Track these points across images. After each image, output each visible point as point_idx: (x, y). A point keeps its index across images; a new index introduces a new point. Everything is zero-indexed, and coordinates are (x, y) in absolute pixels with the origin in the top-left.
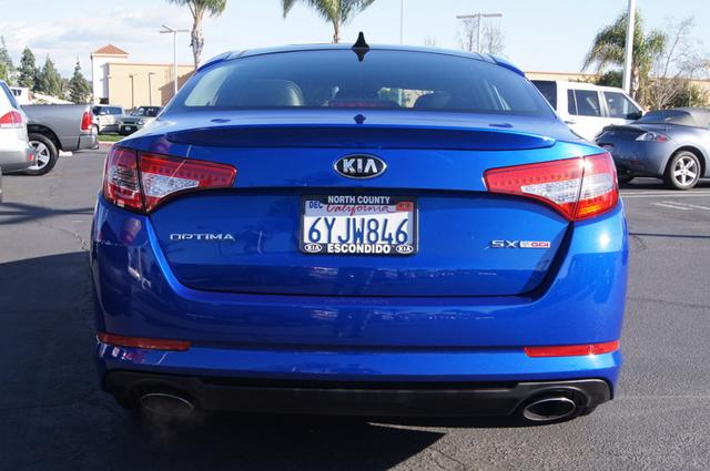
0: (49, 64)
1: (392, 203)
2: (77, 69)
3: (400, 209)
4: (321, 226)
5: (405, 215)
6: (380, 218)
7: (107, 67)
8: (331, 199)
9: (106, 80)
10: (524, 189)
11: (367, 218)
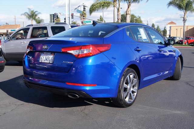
0: (158, 27)
1: (51, 54)
2: (165, 28)
3: (52, 55)
4: (42, 58)
5: (52, 56)
6: (49, 56)
7: (170, 27)
8: (44, 53)
9: (170, 30)
10: (68, 52)
11: (48, 56)
